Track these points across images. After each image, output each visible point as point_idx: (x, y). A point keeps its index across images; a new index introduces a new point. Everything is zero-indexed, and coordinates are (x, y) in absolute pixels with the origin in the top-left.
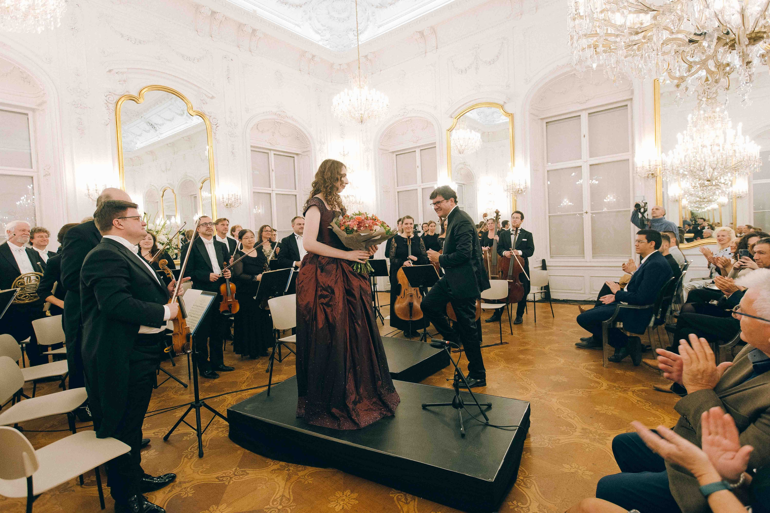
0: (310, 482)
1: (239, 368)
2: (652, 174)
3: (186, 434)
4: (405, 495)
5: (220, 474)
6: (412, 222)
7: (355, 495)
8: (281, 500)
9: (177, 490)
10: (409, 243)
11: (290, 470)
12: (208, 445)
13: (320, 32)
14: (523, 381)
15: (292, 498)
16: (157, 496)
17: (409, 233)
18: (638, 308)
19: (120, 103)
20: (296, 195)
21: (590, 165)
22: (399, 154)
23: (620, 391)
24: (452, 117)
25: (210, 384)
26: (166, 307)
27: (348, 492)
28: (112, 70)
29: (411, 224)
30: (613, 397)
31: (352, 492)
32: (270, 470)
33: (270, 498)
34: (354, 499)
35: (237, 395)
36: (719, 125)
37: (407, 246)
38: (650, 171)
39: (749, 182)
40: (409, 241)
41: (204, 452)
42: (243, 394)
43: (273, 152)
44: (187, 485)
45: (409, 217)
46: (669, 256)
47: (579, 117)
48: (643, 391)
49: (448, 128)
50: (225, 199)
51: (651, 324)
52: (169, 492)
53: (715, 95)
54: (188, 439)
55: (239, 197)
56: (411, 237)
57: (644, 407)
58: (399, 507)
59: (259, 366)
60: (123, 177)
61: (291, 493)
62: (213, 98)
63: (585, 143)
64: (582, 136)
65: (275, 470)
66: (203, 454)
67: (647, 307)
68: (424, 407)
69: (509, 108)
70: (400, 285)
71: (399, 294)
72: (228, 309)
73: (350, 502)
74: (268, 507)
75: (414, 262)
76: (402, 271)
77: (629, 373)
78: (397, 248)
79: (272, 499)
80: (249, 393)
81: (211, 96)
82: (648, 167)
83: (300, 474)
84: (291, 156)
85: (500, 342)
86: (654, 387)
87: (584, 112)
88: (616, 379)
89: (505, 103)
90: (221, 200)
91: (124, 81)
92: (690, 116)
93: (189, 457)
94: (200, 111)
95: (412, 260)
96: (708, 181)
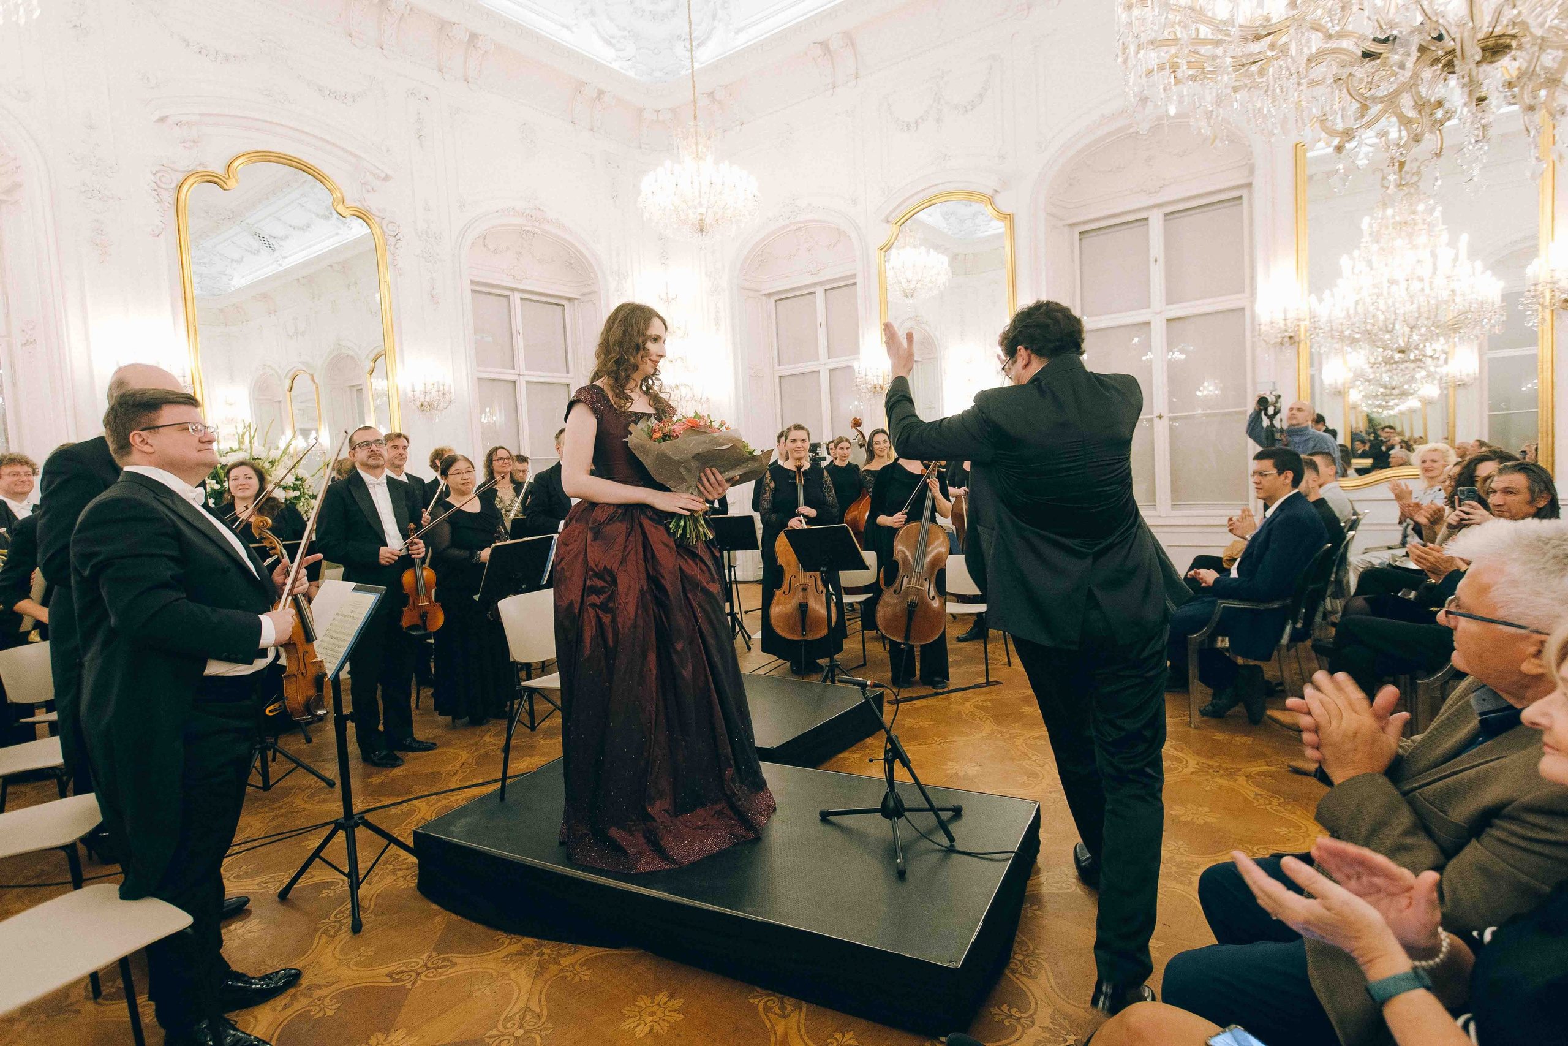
0: (584, 978)
1: (448, 744)
2: (1291, 338)
3: (327, 885)
4: (781, 1000)
5: (393, 967)
6: (806, 437)
7: (678, 1003)
8: (523, 1018)
9: (304, 1001)
10: (800, 480)
11: (544, 954)
12: (372, 907)
13: (613, 41)
14: (1030, 759)
15: (545, 1013)
16: (259, 1017)
17: (799, 459)
18: (1261, 607)
19: (185, 188)
20: (568, 385)
21: (1168, 320)
22: (781, 298)
23: (1222, 776)
24: (888, 222)
25: (383, 778)
26: (264, 618)
27: (663, 997)
28: (167, 117)
29: (804, 440)
30: (1208, 788)
31: (671, 996)
32: (501, 955)
33: (498, 1014)
34: (675, 1011)
35: (438, 800)
36: (1422, 239)
37: (796, 487)
38: (1286, 331)
39: (1481, 355)
40: (800, 476)
41: (364, 921)
42: (452, 799)
43: (518, 296)
44: (324, 992)
45: (799, 427)
46: (1321, 503)
47: (1145, 222)
48: (1265, 774)
49: (881, 244)
50: (417, 394)
51: (1285, 640)
52: (284, 1009)
53: (1415, 179)
54: (332, 894)
55: (446, 389)
56: (803, 469)
57: (1268, 807)
58: (769, 1026)
59: (488, 739)
60: (196, 348)
61: (544, 1003)
62: (387, 178)
63: (1157, 275)
64: (1152, 260)
65: (512, 955)
66: (361, 925)
67: (1276, 605)
68: (825, 817)
69: (1005, 203)
70: (781, 566)
71: (779, 587)
72: (420, 623)
73: (666, 1018)
74: (495, 1032)
75: (809, 520)
76: (785, 540)
77: (1239, 739)
78: (776, 490)
79: (504, 1015)
80: (464, 795)
81: (383, 175)
82: (1281, 324)
83: (566, 961)
84: (558, 303)
85: (985, 681)
86: (1289, 766)
87: (1155, 210)
88: (1214, 750)
89: (996, 191)
90: (410, 394)
91: (194, 141)
92: (1366, 220)
93: (332, 933)
94: (360, 206)
95: (805, 516)
96: (1402, 351)
